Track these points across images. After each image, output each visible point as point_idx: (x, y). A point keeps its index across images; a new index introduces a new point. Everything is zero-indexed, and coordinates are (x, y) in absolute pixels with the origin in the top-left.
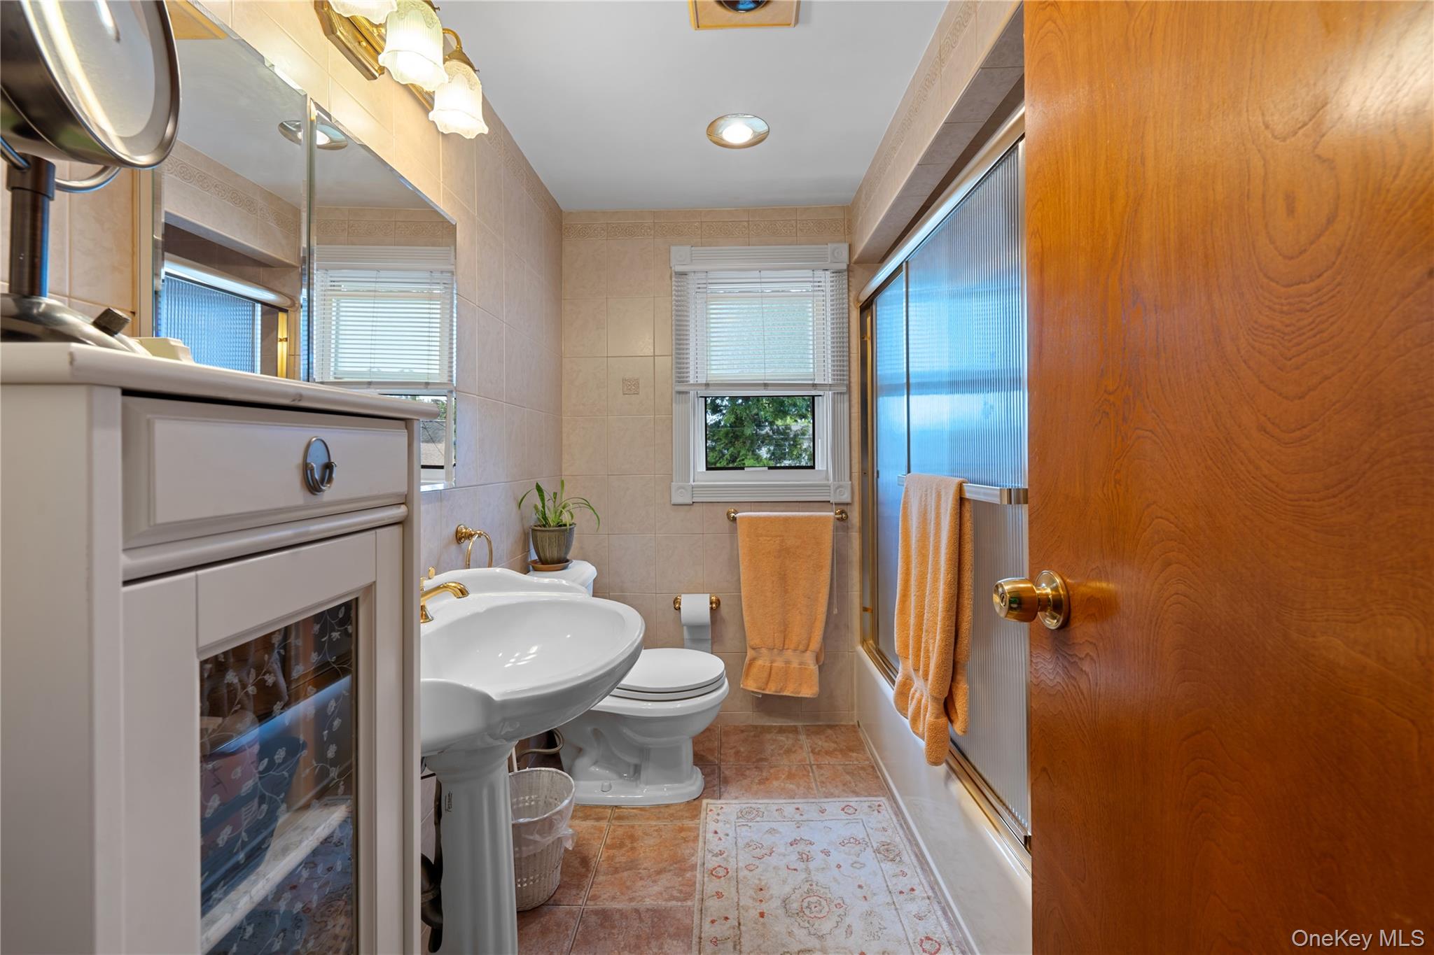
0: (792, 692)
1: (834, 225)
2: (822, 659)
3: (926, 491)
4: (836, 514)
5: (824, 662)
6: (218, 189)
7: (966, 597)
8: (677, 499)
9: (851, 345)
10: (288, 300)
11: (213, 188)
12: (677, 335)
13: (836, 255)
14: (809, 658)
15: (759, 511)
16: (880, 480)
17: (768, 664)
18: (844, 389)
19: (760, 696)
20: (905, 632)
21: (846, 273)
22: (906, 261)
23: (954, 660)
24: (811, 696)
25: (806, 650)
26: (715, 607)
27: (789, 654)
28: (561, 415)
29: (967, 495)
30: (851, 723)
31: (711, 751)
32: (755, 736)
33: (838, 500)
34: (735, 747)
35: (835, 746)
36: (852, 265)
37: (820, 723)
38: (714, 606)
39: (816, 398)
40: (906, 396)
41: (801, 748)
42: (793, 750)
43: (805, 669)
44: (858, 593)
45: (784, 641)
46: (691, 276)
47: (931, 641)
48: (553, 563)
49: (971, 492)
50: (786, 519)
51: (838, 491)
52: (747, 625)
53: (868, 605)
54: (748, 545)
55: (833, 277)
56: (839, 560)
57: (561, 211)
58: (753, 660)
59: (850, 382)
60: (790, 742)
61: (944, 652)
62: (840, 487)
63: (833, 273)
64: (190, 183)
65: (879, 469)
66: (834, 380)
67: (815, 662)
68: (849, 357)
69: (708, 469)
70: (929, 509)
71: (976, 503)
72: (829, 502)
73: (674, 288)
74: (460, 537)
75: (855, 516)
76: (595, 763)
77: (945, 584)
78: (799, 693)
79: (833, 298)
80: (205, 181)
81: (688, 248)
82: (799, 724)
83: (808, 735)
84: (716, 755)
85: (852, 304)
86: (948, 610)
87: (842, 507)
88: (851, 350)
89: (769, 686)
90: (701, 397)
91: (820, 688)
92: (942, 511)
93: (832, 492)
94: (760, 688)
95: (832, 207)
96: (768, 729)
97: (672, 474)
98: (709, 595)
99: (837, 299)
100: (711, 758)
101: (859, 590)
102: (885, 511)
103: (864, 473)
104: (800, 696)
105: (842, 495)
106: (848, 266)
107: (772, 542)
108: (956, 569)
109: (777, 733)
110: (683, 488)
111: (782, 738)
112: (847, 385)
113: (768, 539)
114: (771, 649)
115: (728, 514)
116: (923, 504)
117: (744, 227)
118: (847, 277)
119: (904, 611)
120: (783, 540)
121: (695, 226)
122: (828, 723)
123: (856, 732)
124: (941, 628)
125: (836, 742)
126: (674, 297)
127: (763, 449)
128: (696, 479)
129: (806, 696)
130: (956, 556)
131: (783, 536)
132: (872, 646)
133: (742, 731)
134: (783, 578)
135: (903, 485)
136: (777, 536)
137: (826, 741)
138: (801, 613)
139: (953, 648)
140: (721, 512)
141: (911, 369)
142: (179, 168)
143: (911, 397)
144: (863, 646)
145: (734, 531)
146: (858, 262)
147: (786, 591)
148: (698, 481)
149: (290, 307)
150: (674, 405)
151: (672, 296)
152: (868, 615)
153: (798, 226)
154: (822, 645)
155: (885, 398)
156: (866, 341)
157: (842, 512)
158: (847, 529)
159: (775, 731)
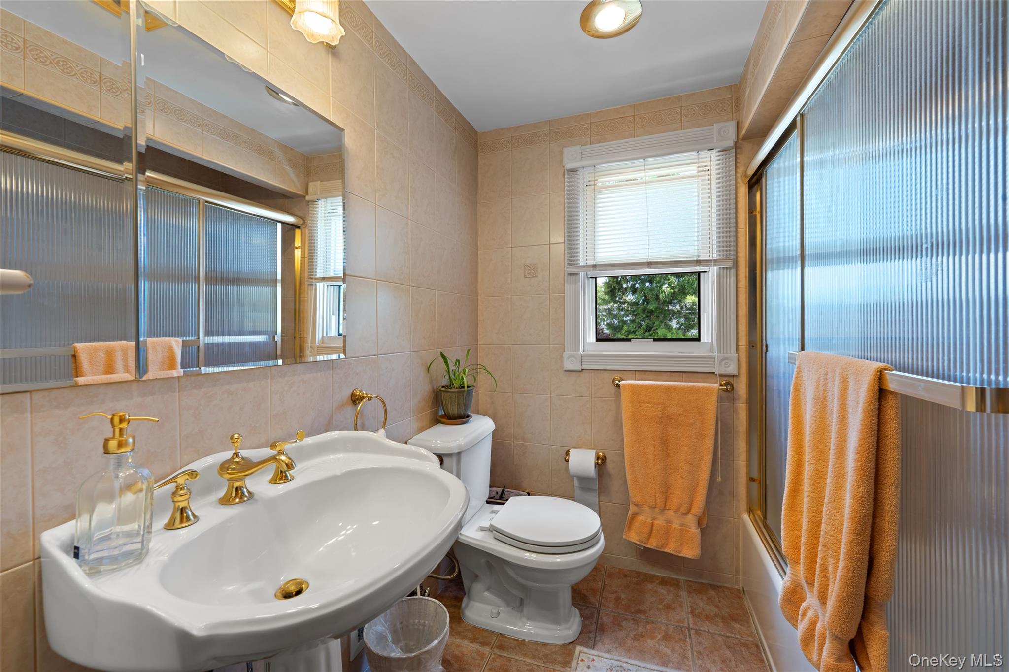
0: (673, 551)
1: (721, 105)
2: (705, 522)
3: (826, 374)
4: (721, 385)
5: (707, 525)
6: (247, 144)
7: (887, 519)
8: (569, 366)
9: (739, 220)
10: (301, 220)
11: (243, 144)
12: (568, 224)
13: (722, 133)
14: (691, 521)
15: (642, 380)
16: (769, 354)
17: (649, 521)
18: (730, 264)
19: (643, 549)
20: (796, 532)
21: (733, 150)
22: (801, 115)
23: (865, 594)
24: (693, 558)
25: (688, 513)
26: (601, 463)
27: (670, 514)
28: (477, 296)
29: (892, 386)
30: (736, 587)
31: (594, 591)
32: (636, 584)
33: (723, 372)
34: (616, 592)
35: (717, 610)
36: (740, 141)
37: (703, 581)
38: (599, 461)
39: (701, 274)
40: (799, 269)
41: (681, 606)
42: (673, 606)
43: (687, 530)
44: (745, 463)
45: (666, 502)
46: (581, 173)
47: (831, 561)
48: (455, 418)
49: (895, 381)
50: (668, 388)
51: (723, 363)
52: (629, 482)
53: (755, 475)
54: (630, 410)
55: (719, 156)
56: (724, 429)
57: (476, 133)
58: (635, 515)
59: (737, 257)
60: (670, 597)
61: (849, 582)
62: (725, 359)
63: (719, 151)
64: (227, 141)
65: (768, 343)
66: (720, 255)
67: (697, 525)
68: (736, 232)
69: (598, 340)
70: (830, 397)
71: (906, 400)
72: (714, 373)
73: (566, 184)
74: (355, 399)
75: (742, 387)
76: (488, 589)
77: (854, 498)
78: (680, 552)
79: (719, 176)
80: (238, 139)
81: (578, 148)
82: (682, 578)
83: (689, 592)
84: (598, 597)
85: (739, 180)
86: (857, 533)
87: (728, 379)
88: (739, 225)
89: (650, 541)
90: (590, 277)
91: (702, 552)
92: (851, 403)
93: (716, 364)
94: (642, 542)
95: (719, 88)
96: (651, 578)
97: (564, 345)
98: (594, 451)
99: (723, 178)
100: (592, 599)
101: (745, 460)
102: (775, 384)
103: (752, 345)
104: (680, 555)
105: (728, 367)
106: (736, 143)
107: (654, 409)
108: (872, 482)
109: (657, 584)
110: (573, 356)
111: (662, 590)
112: (733, 260)
113: (651, 405)
114: (653, 507)
115: (613, 381)
116: (821, 389)
117: (630, 121)
118: (734, 154)
119: (794, 506)
120: (664, 407)
121: (584, 127)
122: (711, 583)
123: (740, 598)
124: (846, 554)
125: (717, 606)
126: (566, 192)
127: (673, 321)
128: (586, 348)
129: (687, 556)
130: (872, 465)
131: (665, 404)
132: (759, 517)
133: (626, 576)
134: (664, 442)
135: (795, 364)
136: (659, 404)
137: (708, 604)
138: (682, 477)
139: (864, 581)
140: (608, 378)
141: (805, 241)
142: (219, 131)
143: (806, 270)
144: (749, 516)
145: (618, 396)
146: (745, 138)
147: (668, 456)
148: (587, 351)
149: (302, 225)
150: (566, 285)
151: (564, 191)
152: (755, 486)
153: (683, 113)
154: (704, 510)
155: (775, 272)
156: (756, 215)
157: (727, 384)
158: (733, 400)
159: (657, 582)
